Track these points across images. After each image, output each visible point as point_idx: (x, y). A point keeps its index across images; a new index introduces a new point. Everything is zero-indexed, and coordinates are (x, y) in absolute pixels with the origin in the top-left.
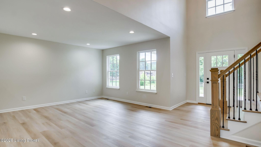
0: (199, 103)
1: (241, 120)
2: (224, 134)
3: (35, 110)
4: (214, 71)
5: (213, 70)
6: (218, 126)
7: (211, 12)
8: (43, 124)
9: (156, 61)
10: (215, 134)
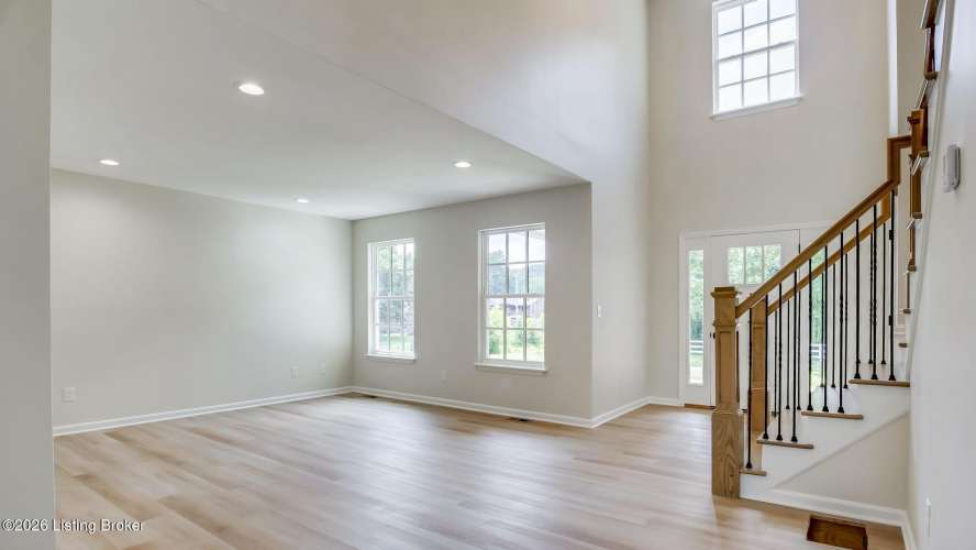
0: (687, 406)
1: (799, 443)
2: (751, 487)
3: (112, 434)
4: (724, 294)
5: (719, 293)
6: (732, 463)
7: (727, 101)
8: (158, 476)
9: (543, 264)
10: (726, 488)
